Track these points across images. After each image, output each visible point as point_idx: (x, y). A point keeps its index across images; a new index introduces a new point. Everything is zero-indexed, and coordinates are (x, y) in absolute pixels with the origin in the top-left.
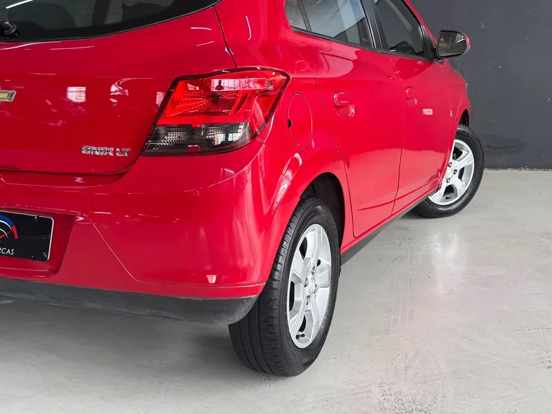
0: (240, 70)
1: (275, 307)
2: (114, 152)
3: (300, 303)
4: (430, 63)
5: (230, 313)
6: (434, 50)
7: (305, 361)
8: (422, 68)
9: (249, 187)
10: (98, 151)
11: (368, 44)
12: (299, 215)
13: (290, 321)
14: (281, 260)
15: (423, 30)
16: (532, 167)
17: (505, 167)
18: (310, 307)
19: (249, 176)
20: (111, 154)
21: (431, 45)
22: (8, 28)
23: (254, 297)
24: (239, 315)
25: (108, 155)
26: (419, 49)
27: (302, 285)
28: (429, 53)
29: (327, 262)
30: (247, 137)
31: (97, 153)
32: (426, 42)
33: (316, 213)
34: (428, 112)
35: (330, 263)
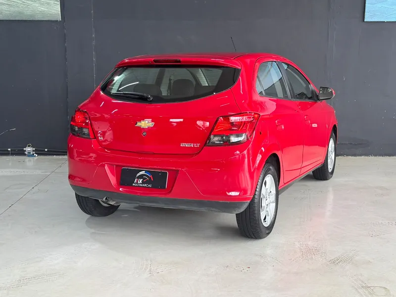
0: (243, 113)
1: (256, 205)
2: (194, 145)
3: (264, 207)
4: (316, 102)
5: (239, 208)
6: (317, 96)
7: (267, 232)
8: (312, 105)
9: (246, 160)
10: (187, 145)
11: (287, 97)
12: (264, 169)
13: (261, 213)
14: (258, 187)
15: (311, 87)
16: (375, 155)
17: (361, 155)
18: (268, 209)
19: (246, 156)
20: (192, 146)
21: (316, 93)
22: (149, 98)
23: (249, 201)
24: (242, 210)
25: (191, 147)
26: (310, 96)
27: (265, 199)
28: (315, 97)
29: (274, 192)
30: (246, 139)
31: (187, 146)
32: (313, 92)
33: (270, 169)
34: (315, 125)
35: (275, 192)
